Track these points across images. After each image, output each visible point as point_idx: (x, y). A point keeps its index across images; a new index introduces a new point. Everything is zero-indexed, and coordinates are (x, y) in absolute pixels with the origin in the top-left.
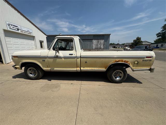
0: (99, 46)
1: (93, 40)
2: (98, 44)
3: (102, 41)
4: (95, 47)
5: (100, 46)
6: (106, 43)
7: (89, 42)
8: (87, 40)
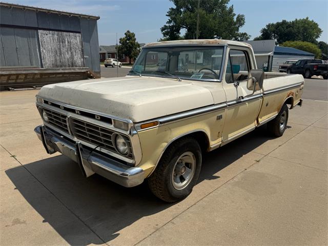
0: (68, 56)
1: (40, 32)
2: (64, 50)
3: (75, 39)
4: (53, 59)
5: (72, 57)
6: (88, 44)
7: (25, 39)
8: (12, 30)
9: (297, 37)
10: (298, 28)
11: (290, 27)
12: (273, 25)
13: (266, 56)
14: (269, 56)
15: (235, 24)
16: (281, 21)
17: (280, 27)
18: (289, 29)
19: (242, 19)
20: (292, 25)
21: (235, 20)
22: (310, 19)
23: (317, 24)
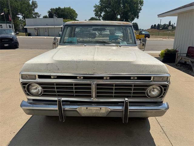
9: (67, 17)
10: (67, 12)
11: (63, 11)
12: (53, 9)
13: (59, 28)
14: (62, 28)
15: (32, 6)
16: (58, 7)
17: (58, 11)
18: (63, 12)
19: (35, 4)
20: (64, 10)
21: (31, 4)
22: (71, 8)
23: (75, 11)
